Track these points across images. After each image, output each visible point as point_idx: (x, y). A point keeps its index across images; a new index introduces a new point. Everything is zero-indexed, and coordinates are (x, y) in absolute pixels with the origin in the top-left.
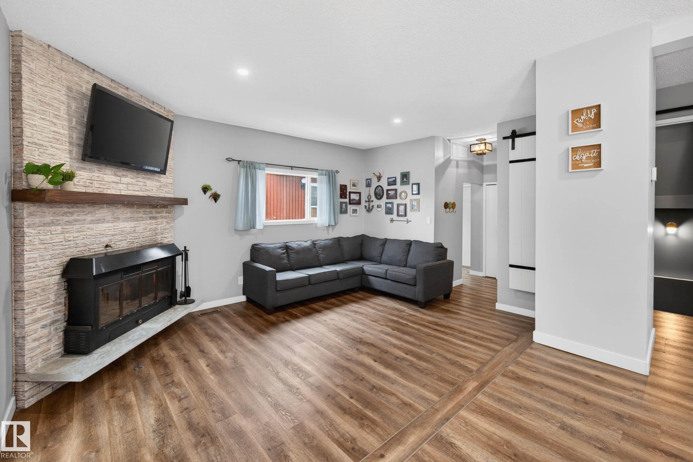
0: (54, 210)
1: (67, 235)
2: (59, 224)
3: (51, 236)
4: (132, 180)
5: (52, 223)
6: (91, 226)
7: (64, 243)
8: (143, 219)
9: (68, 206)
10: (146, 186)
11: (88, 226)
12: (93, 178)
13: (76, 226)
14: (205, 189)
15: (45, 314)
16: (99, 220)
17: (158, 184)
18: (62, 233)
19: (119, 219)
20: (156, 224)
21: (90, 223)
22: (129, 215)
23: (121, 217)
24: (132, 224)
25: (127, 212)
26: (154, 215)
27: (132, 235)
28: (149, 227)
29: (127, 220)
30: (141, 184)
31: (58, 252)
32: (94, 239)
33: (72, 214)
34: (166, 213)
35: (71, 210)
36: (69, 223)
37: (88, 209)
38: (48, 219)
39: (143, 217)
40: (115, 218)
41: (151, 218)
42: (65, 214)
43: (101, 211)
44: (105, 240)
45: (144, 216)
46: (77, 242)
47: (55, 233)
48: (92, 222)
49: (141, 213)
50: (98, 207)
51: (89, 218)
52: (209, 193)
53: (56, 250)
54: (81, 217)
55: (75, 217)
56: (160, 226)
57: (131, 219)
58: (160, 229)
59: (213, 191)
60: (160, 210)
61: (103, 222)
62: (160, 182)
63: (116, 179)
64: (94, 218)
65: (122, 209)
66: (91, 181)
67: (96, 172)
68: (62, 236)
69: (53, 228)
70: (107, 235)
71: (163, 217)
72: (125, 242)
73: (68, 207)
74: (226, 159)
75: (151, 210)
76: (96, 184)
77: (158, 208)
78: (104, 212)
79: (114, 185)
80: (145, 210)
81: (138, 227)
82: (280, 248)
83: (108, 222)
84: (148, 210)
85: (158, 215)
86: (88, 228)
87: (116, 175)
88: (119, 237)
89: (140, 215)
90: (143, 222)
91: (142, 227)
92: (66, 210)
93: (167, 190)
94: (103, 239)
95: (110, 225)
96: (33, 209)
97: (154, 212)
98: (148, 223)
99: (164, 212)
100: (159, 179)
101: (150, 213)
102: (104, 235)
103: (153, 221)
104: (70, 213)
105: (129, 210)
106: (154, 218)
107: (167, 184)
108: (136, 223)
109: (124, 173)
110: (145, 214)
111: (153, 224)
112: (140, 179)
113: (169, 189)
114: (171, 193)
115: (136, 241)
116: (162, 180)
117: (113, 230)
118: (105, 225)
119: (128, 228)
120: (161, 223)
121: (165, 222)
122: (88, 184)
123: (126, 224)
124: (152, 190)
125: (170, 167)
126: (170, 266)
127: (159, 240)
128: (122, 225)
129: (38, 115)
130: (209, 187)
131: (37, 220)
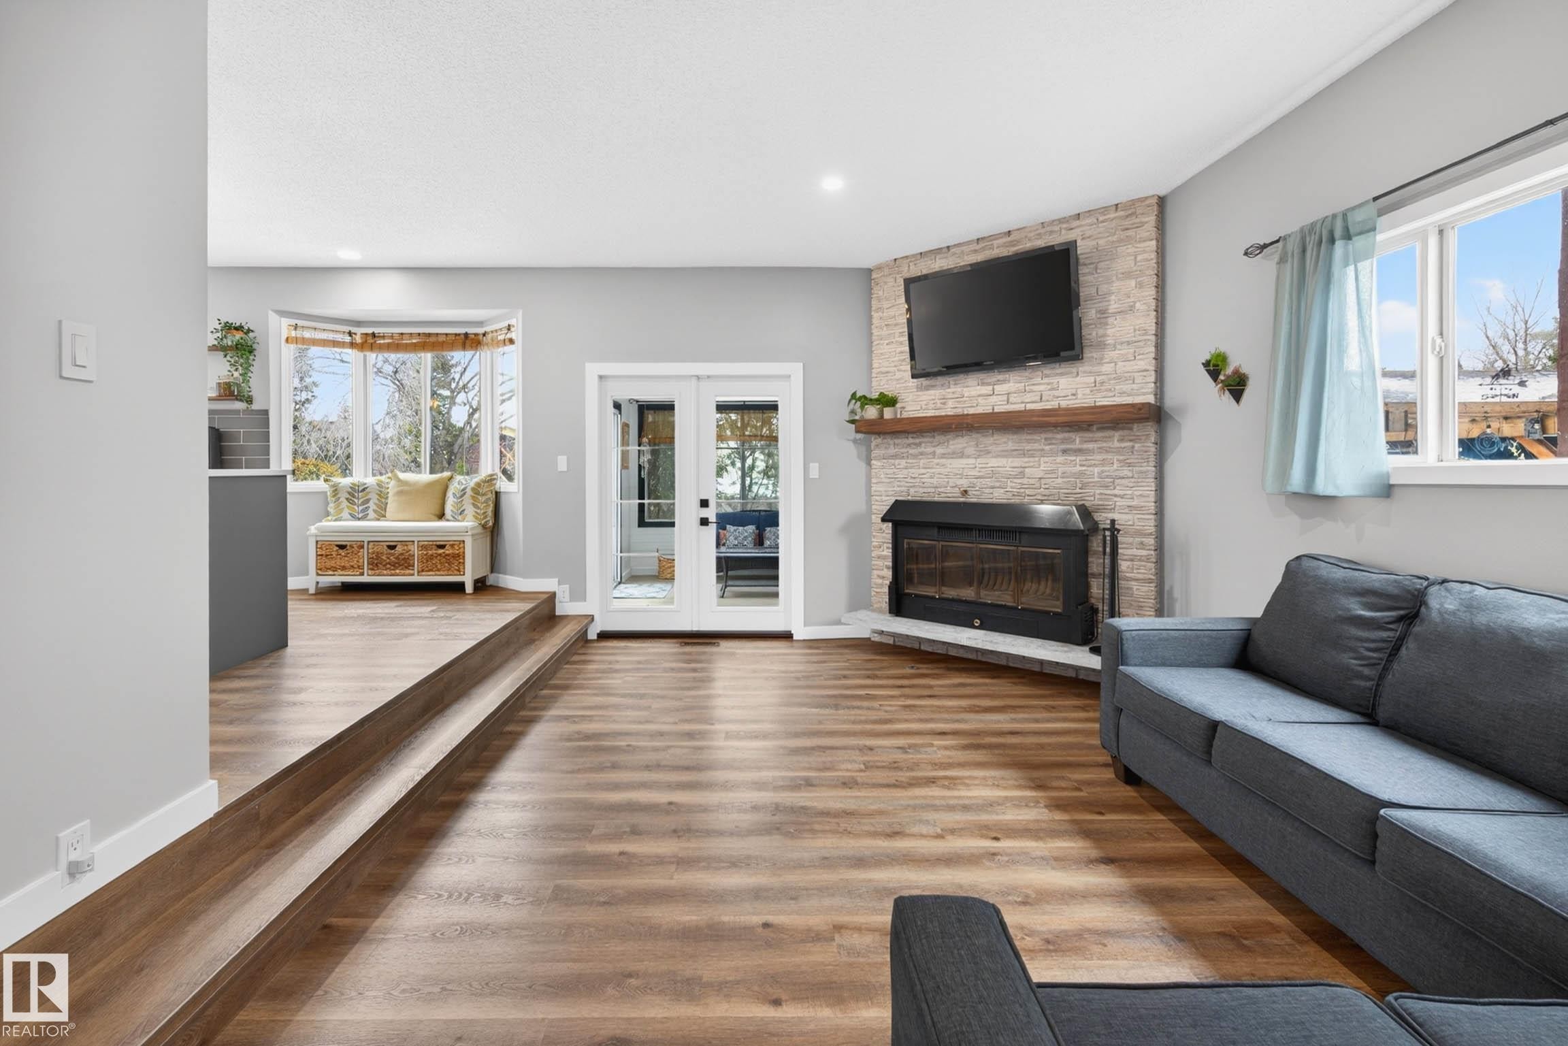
0: (897, 441)
1: (911, 471)
3: (896, 470)
4: (1019, 385)
5: (895, 457)
6: (943, 461)
8: (1043, 453)
9: (914, 436)
11: (936, 461)
12: (946, 397)
13: (921, 461)
14: (1214, 368)
16: (954, 453)
17: (1092, 379)
18: (906, 468)
19: (989, 452)
20: (1084, 465)
21: (942, 458)
22: (1011, 446)
23: (994, 449)
24: (1018, 462)
25: (1007, 442)
26: (1077, 445)
27: (1019, 481)
28: (1062, 470)
30: (1042, 388)
32: (946, 480)
33: (919, 445)
34: (1121, 440)
35: (917, 441)
36: (915, 456)
37: (939, 438)
38: (892, 451)
39: (1043, 450)
40: (980, 451)
41: (1065, 452)
42: (909, 445)
43: (960, 440)
44: (964, 483)
45: (1047, 448)
46: (923, 480)
47: (899, 467)
48: (943, 456)
49: (1037, 442)
50: (951, 436)
51: (939, 450)
52: (1222, 378)
54: (929, 449)
55: (922, 449)
56: (1096, 470)
58: (1096, 474)
59: (1230, 372)
60: (1099, 435)
61: (962, 457)
63: (987, 390)
65: (996, 437)
66: (944, 401)
67: (951, 386)
68: (905, 471)
69: (897, 462)
70: (967, 477)
71: (1108, 450)
72: (1002, 491)
73: (913, 438)
74: (1245, 253)
75: (1066, 435)
76: (950, 404)
77: (1093, 431)
78: (959, 443)
79: (982, 399)
80: (1050, 435)
81: (1029, 467)
83: (968, 457)
84: (1060, 436)
85: (1090, 446)
86: (937, 464)
87: (983, 384)
88: (988, 482)
89: (1036, 446)
90: (1046, 459)
91: (1042, 468)
92: (911, 441)
93: (1126, 387)
94: (960, 482)
95: (972, 461)
96: (879, 440)
97: (1077, 440)
98: (1058, 461)
99: (1115, 440)
100: (1096, 369)
101: (1063, 441)
102: (962, 476)
103: (1074, 458)
104: (915, 444)
105: (1011, 437)
106: (1079, 451)
107: (1126, 375)
108: (1026, 460)
109: (1001, 377)
110: (1050, 444)
111: (1074, 465)
112: (1039, 380)
113: (1134, 386)
114: (1144, 394)
115: (1028, 492)
116: (1107, 368)
117: (977, 469)
118: (964, 461)
119: (1007, 469)
120: (1103, 462)
121: (1118, 460)
122: (939, 405)
123: (1002, 462)
124: (1074, 395)
125: (1138, 332)
126: (1059, 551)
127: (1092, 498)
128: (993, 462)
129: (885, 342)
130: (1221, 357)
131: (882, 452)
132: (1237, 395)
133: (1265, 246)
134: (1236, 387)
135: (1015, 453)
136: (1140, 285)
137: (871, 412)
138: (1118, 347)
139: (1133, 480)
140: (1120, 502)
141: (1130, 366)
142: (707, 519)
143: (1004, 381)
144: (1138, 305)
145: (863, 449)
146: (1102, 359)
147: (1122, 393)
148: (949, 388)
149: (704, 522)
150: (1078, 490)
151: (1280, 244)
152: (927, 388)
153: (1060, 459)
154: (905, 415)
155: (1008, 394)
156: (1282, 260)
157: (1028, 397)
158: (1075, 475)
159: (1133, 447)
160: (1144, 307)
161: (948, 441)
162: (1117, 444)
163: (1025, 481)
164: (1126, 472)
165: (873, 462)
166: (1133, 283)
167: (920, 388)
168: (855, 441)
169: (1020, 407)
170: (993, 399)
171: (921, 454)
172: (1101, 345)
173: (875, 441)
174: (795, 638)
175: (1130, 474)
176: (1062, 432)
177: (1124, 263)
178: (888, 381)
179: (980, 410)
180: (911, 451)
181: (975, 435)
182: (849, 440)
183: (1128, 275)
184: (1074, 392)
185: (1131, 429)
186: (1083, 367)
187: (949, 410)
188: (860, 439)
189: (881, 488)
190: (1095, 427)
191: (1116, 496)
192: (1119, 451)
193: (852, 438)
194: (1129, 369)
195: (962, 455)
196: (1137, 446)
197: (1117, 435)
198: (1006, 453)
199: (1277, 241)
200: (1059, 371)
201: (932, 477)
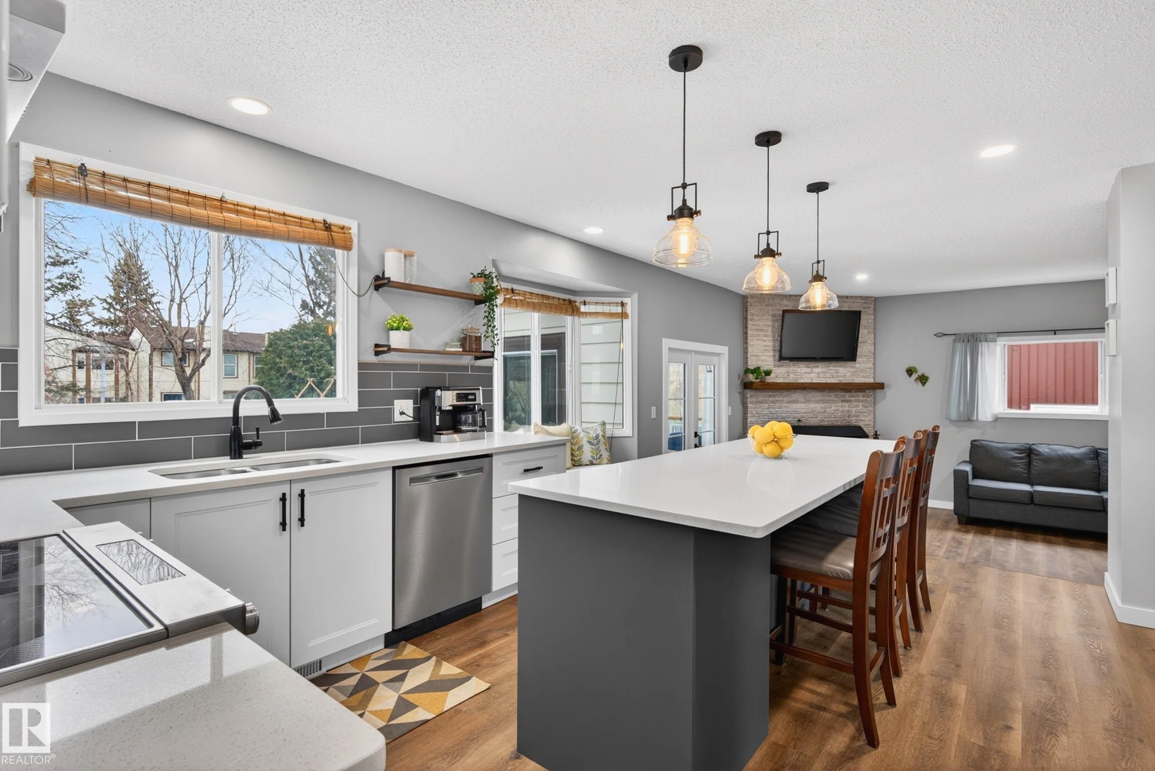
0: (763, 394)
1: (770, 410)
2: (766, 403)
3: (761, 409)
5: (762, 402)
6: (788, 405)
7: (768, 415)
8: (834, 402)
10: (838, 372)
11: (785, 405)
12: (790, 372)
13: (777, 405)
14: (910, 372)
16: (793, 401)
17: (852, 370)
18: (768, 408)
19: (810, 401)
20: (850, 406)
22: (820, 398)
23: (812, 399)
24: (823, 405)
25: (818, 396)
26: (847, 398)
27: (823, 414)
28: (841, 409)
29: (817, 402)
30: (833, 372)
32: (789, 415)
33: (774, 396)
34: (863, 396)
35: (774, 394)
36: (772, 402)
37: (785, 393)
38: (760, 399)
39: (833, 400)
40: (807, 400)
41: (843, 401)
42: (770, 396)
43: (795, 395)
44: (798, 416)
45: (835, 399)
46: (777, 415)
47: (764, 408)
48: (788, 402)
49: (832, 396)
50: (792, 391)
51: (786, 399)
52: (914, 376)
53: (765, 418)
54: (781, 399)
55: (777, 398)
56: (854, 409)
57: (822, 401)
58: (853, 411)
59: (920, 373)
60: (855, 394)
62: (854, 367)
63: (809, 370)
64: (789, 400)
65: (813, 394)
66: (788, 374)
67: (791, 367)
68: (768, 410)
69: (763, 405)
70: (799, 413)
71: (858, 401)
72: (816, 419)
73: (772, 392)
74: (935, 335)
75: (843, 394)
76: (791, 376)
77: (852, 392)
78: (798, 396)
79: (807, 375)
80: (837, 394)
81: (829, 408)
82: (1014, 450)
83: (801, 403)
84: (841, 394)
85: (852, 399)
87: (808, 367)
88: (810, 415)
89: (831, 398)
90: (834, 404)
91: (833, 408)
92: (770, 393)
93: (866, 375)
94: (797, 415)
95: (803, 405)
96: (754, 393)
97: (847, 396)
99: (860, 396)
101: (842, 397)
102: (796, 412)
103: (846, 403)
105: (821, 394)
106: (848, 401)
107: (866, 369)
108: (827, 404)
109: (815, 365)
111: (846, 406)
112: (832, 368)
113: (868, 374)
114: (870, 378)
116: (857, 365)
117: (804, 409)
118: (798, 405)
119: (819, 408)
120: (857, 406)
121: (861, 405)
123: (817, 405)
125: (869, 351)
127: (852, 422)
128: (812, 406)
129: (756, 338)
130: (915, 368)
131: (754, 399)
132: (924, 384)
133: (946, 335)
134: (923, 379)
136: (869, 332)
138: (865, 356)
139: (867, 413)
140: (862, 423)
143: (817, 367)
144: (868, 340)
145: (742, 396)
146: (861, 361)
147: (865, 377)
150: (847, 418)
151: (956, 335)
153: (840, 404)
154: (773, 381)
155: (819, 373)
157: (828, 376)
158: (847, 412)
159: (866, 399)
160: (870, 342)
161: (790, 395)
162: (861, 398)
163: (826, 414)
165: (747, 405)
166: (866, 331)
169: (823, 380)
170: (812, 375)
171: (777, 401)
173: (751, 393)
175: (864, 411)
176: (842, 392)
177: (864, 323)
178: (757, 360)
179: (806, 380)
181: (803, 393)
183: (865, 328)
185: (866, 392)
186: (849, 364)
187: (791, 379)
188: (741, 391)
190: (853, 390)
192: (861, 401)
195: (796, 402)
197: (861, 394)
200: (839, 365)
201: (782, 413)
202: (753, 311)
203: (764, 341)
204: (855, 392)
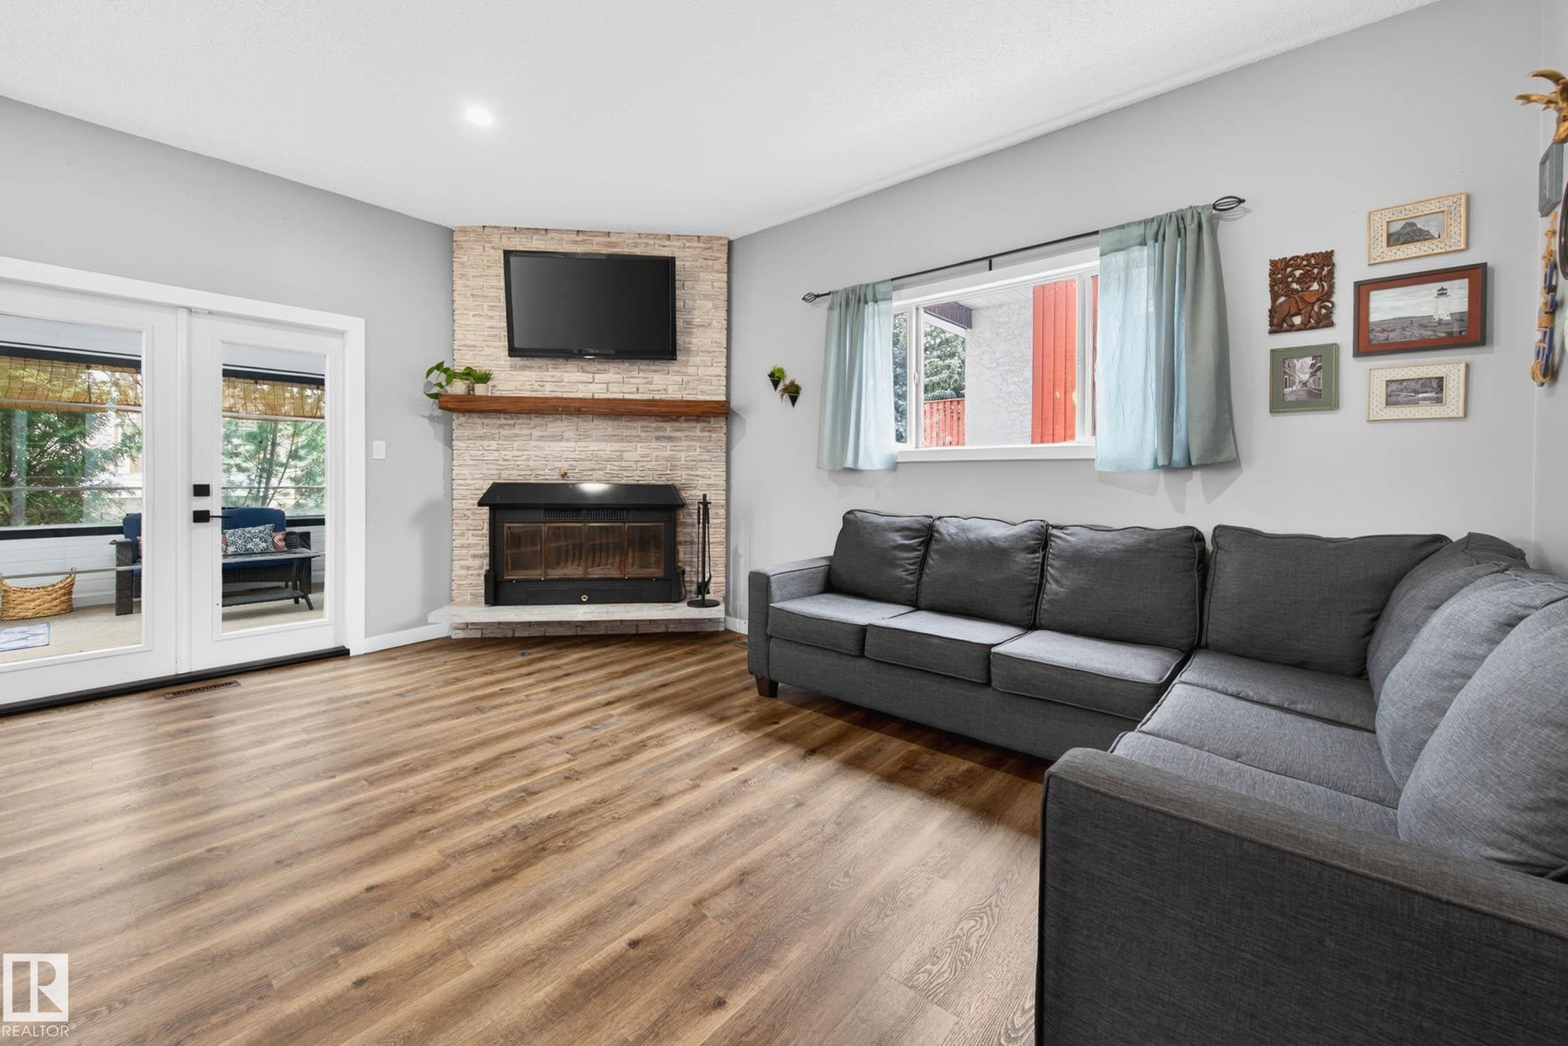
0: (486, 421)
1: (503, 453)
2: (493, 439)
3: (484, 452)
4: (618, 376)
5: (481, 438)
6: (541, 444)
7: (501, 462)
8: (639, 439)
9: (507, 416)
10: (650, 381)
11: (533, 443)
12: (544, 379)
13: (516, 444)
14: (775, 378)
15: (477, 542)
16: (552, 436)
17: (679, 378)
18: (498, 449)
19: (589, 437)
20: (673, 450)
21: (540, 441)
22: (610, 431)
23: (594, 433)
24: (617, 446)
25: (607, 427)
26: (668, 433)
28: (655, 454)
30: (639, 380)
31: (492, 472)
32: (545, 463)
33: (513, 426)
34: (701, 431)
35: (512, 422)
36: (507, 438)
37: (536, 421)
38: (480, 431)
39: (639, 436)
40: (580, 435)
41: (658, 438)
42: (501, 426)
43: (559, 423)
44: (564, 466)
45: (643, 434)
46: (518, 463)
47: (488, 448)
48: (541, 438)
49: (636, 428)
50: (549, 419)
51: (537, 433)
52: (781, 386)
53: (490, 469)
54: (525, 431)
55: (516, 431)
56: (683, 454)
58: (683, 459)
59: (787, 382)
60: (685, 425)
61: (560, 440)
62: (686, 374)
63: (587, 377)
65: (596, 422)
66: (542, 383)
67: (550, 369)
68: (496, 454)
69: (486, 443)
70: (567, 460)
71: (693, 439)
72: (601, 472)
73: (506, 419)
74: (801, 298)
75: (659, 424)
76: (548, 386)
77: (680, 422)
78: (561, 426)
79: (582, 385)
80: (645, 424)
81: (627, 451)
83: (568, 440)
84: (654, 425)
85: (678, 434)
86: (534, 447)
87: (584, 371)
88: (589, 465)
89: (634, 433)
90: (642, 444)
91: (638, 452)
92: (503, 421)
93: (706, 388)
94: (558, 465)
95: (572, 444)
96: (463, 419)
97: (668, 428)
98: (652, 446)
99: (697, 430)
100: (682, 370)
101: (657, 429)
102: (560, 459)
103: (665, 444)
104: (508, 425)
105: (610, 423)
106: (669, 439)
107: (706, 378)
108: (624, 444)
109: (601, 367)
110: (644, 431)
111: (666, 450)
112: (635, 374)
113: (711, 388)
114: (719, 394)
115: (626, 473)
116: (691, 370)
117: (577, 452)
118: (564, 444)
119: (608, 452)
120: (689, 449)
121: (700, 447)
122: (536, 387)
123: (602, 445)
124: (665, 390)
125: (714, 344)
126: (662, 524)
127: (679, 479)
128: (594, 446)
129: (471, 313)
130: (781, 371)
131: (467, 432)
132: (794, 400)
133: (818, 296)
134: (793, 393)
135: (615, 438)
136: (716, 307)
137: (459, 388)
138: (701, 354)
139: (710, 463)
140: (701, 481)
141: (709, 371)
142: (208, 512)
143: (605, 371)
144: (714, 322)
145: (441, 427)
146: (688, 361)
147: (703, 392)
148: (548, 371)
149: (201, 517)
150: (668, 472)
151: (831, 296)
152: (523, 368)
153: (654, 444)
154: (498, 394)
155: (608, 383)
156: (831, 308)
157: (626, 388)
158: (668, 459)
159: (710, 437)
160: (719, 326)
161: (547, 425)
162: (698, 433)
163: (624, 464)
164: (706, 456)
165: (454, 443)
166: (710, 304)
167: (514, 368)
168: (431, 418)
169: (620, 396)
170: (593, 387)
171: (516, 436)
172: (688, 351)
173: (458, 420)
174: (351, 655)
175: (708, 458)
176: (657, 421)
177: (704, 287)
178: (474, 355)
179: (581, 396)
180: (503, 432)
181: (575, 419)
182: (425, 417)
183: (707, 297)
184: (665, 386)
185: (709, 422)
186: (673, 367)
187: (548, 391)
188: (438, 416)
189: (465, 471)
190: (683, 418)
191: (698, 476)
192: (700, 439)
193: (428, 414)
194: (708, 373)
195: (561, 438)
196: (714, 435)
197: (699, 426)
198: (605, 438)
199: (828, 294)
200: (653, 368)
201: (528, 460)
202: (465, 259)
203: (491, 318)
204: (687, 421)
